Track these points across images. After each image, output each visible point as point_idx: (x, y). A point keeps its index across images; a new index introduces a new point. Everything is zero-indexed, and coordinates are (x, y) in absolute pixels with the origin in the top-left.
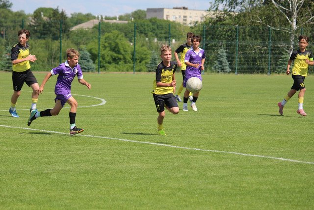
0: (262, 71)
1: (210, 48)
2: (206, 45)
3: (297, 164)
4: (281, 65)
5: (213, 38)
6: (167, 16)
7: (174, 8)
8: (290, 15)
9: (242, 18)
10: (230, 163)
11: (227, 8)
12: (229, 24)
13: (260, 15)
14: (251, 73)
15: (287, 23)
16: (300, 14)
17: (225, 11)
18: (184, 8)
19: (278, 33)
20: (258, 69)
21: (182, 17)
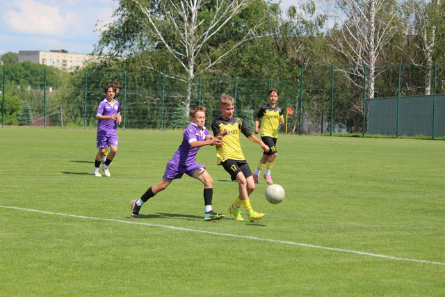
0: (154, 126)
1: (93, 98)
2: (89, 95)
3: (189, 232)
4: (176, 119)
5: (97, 87)
6: (43, 60)
7: (51, 51)
8: (186, 62)
9: (131, 64)
10: (111, 232)
11: (113, 51)
12: (115, 70)
13: (152, 61)
14: (141, 128)
15: (182, 71)
16: (198, 60)
17: (111, 55)
18: (63, 51)
19: (172, 82)
20: (150, 123)
21: (61, 61)
